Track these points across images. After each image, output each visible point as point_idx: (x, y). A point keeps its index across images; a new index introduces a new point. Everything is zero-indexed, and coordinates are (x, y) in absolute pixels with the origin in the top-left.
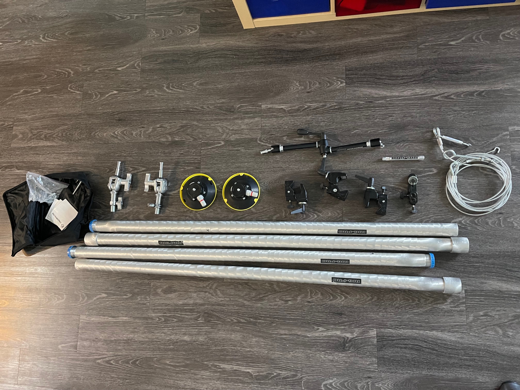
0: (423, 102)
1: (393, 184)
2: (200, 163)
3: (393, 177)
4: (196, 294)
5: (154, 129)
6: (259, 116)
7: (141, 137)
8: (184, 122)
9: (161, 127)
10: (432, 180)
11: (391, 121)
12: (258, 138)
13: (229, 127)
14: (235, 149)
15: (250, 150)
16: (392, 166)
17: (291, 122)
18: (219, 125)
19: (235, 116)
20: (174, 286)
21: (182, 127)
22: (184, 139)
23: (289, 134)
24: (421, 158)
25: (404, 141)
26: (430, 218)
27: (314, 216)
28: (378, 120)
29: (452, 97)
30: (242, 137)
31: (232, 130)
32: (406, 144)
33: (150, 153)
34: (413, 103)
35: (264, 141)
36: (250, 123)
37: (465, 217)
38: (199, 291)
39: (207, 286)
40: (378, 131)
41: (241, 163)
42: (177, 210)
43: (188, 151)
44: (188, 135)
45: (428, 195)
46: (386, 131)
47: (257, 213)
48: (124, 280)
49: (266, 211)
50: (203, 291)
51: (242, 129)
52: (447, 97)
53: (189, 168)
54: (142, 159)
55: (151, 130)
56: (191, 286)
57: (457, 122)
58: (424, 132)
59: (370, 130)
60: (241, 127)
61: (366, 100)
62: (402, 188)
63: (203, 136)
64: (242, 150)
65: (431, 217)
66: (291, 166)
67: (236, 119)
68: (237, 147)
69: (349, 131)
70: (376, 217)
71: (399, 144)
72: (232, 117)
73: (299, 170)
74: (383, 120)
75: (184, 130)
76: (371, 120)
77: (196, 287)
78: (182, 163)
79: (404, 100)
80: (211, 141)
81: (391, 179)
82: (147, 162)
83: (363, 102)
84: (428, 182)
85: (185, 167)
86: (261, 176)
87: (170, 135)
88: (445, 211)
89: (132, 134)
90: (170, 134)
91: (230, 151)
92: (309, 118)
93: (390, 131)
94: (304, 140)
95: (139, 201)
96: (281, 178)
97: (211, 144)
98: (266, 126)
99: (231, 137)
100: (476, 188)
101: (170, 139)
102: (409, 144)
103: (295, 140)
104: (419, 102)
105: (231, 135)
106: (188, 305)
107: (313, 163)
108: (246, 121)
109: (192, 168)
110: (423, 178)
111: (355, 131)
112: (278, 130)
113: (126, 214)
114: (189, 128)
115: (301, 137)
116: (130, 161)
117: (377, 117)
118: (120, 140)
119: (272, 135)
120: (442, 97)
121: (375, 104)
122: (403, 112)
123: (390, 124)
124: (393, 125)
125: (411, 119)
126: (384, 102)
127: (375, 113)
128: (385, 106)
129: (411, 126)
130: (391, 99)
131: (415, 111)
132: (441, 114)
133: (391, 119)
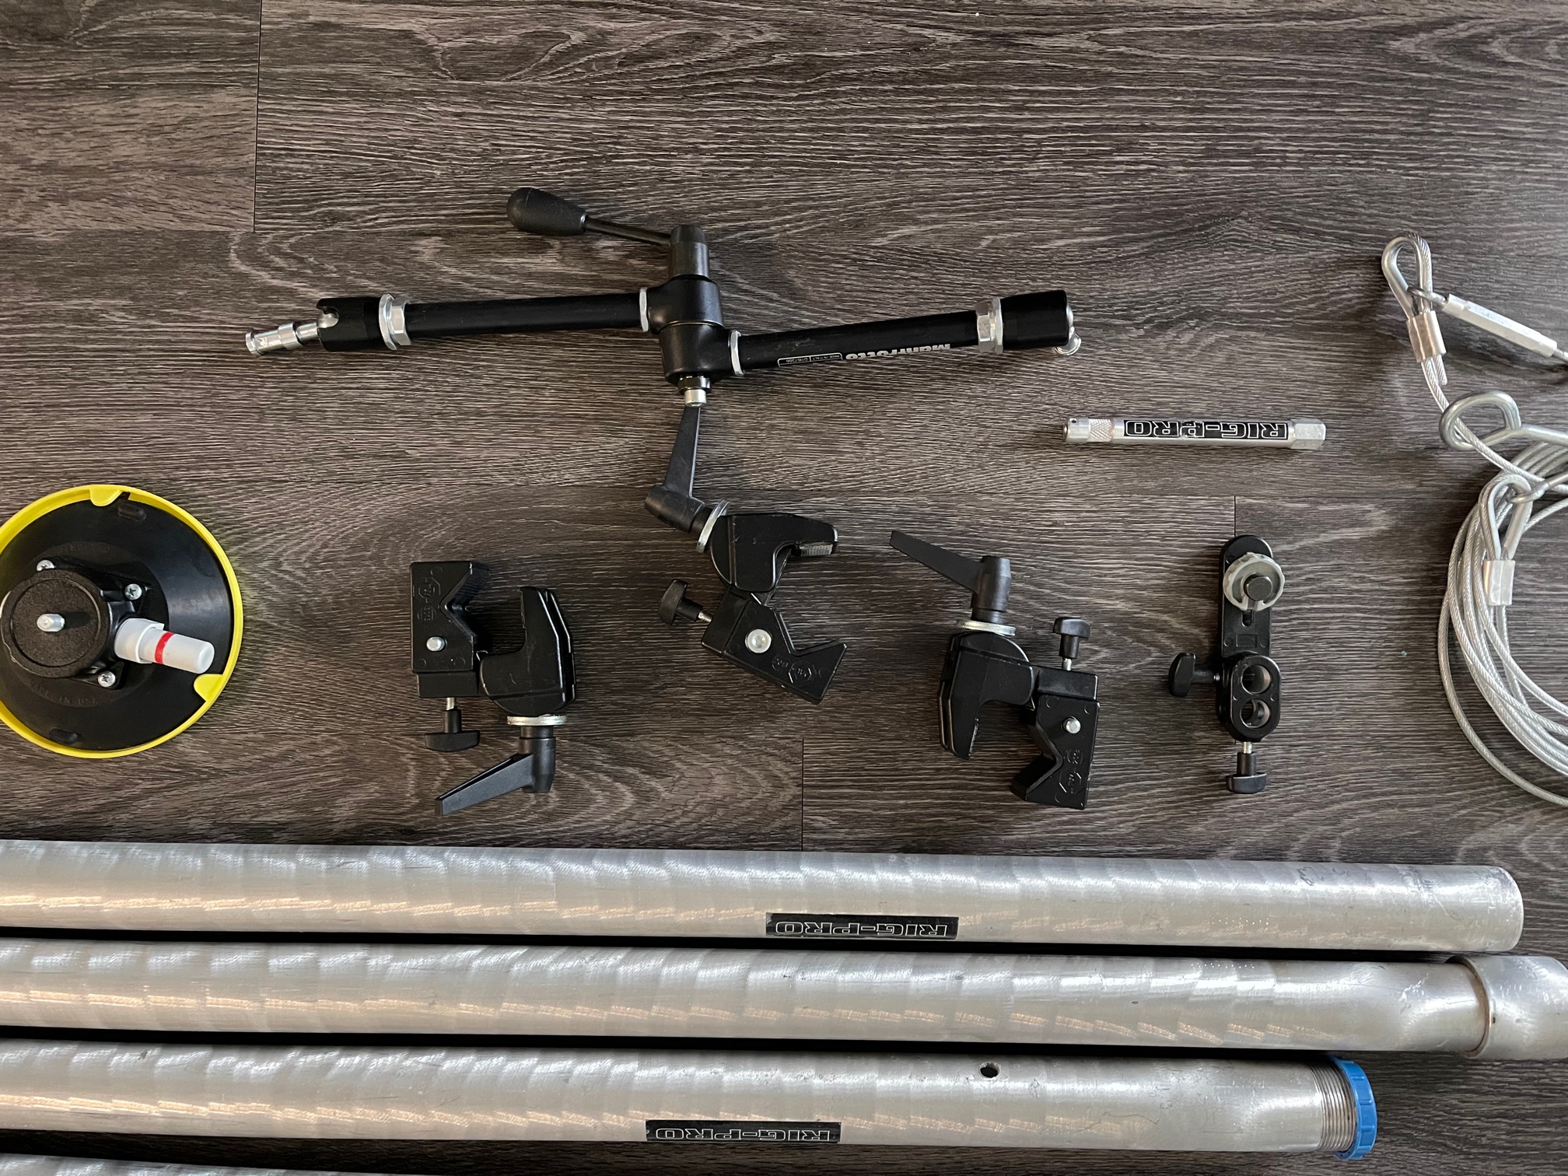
0: (1329, 62)
1: (1126, 598)
3: (1125, 550)
6: (247, 81)
10: (1362, 580)
11: (1126, 175)
12: (237, 235)
13: (23, 147)
14: (61, 305)
15: (176, 318)
16: (1119, 479)
17: (475, 136)
19: (72, 71)
23: (452, 219)
24: (1307, 433)
25: (1201, 315)
26: (1335, 819)
27: (615, 798)
28: (1042, 164)
29: (1496, 48)
30: (118, 219)
31: (45, 168)
32: (1211, 340)
34: (1263, 70)
35: (279, 262)
36: (177, 127)
37: (1537, 815)
40: (1042, 241)
41: (109, 408)
45: (1330, 672)
46: (1093, 246)
47: (218, 774)
49: (283, 756)
51: (119, 166)
52: (1467, 48)
57: (1517, 214)
58: (1327, 266)
59: (990, 231)
60: (106, 148)
61: (976, 23)
62: (1175, 623)
64: (117, 317)
65: (1344, 813)
66: (469, 452)
67: (80, 87)
68: (79, 294)
69: (857, 225)
70: (1010, 809)
71: (1171, 333)
72: (45, 77)
73: (519, 480)
74: (1078, 166)
76: (1000, 162)
79: (1215, 41)
81: (1111, 564)
83: (952, 37)
84: (1335, 589)
86: (250, 508)
88: (1429, 777)
91: (26, 318)
92: (596, 118)
93: (1117, 244)
94: (558, 268)
96: (398, 529)
98: (291, 153)
99: (38, 219)
102: (1231, 339)
103: (498, 270)
104: (1306, 65)
105: (41, 204)
107: (614, 433)
108: (150, 105)
110: (1308, 567)
111: (896, 234)
112: (377, 187)
115: (540, 248)
117: (1039, 142)
119: (335, 218)
120: (1442, 44)
121: (1032, 57)
122: (1206, 123)
123: (1121, 201)
124: (1141, 209)
125: (1250, 171)
126: (1087, 44)
127: (1027, 115)
128: (1096, 72)
129: (1246, 218)
130: (1132, 30)
131: (1275, 121)
132: (1432, 156)
133: (1128, 163)
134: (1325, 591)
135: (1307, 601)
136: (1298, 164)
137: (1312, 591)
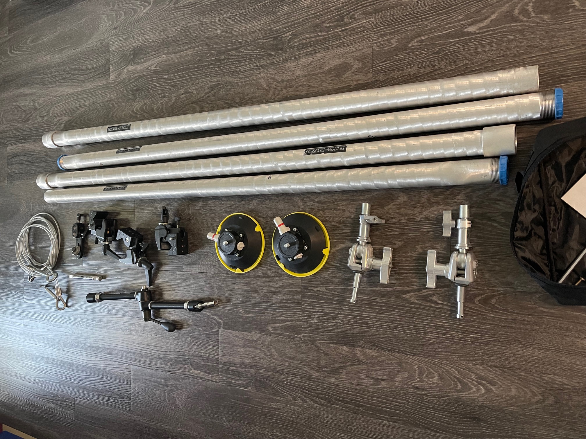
2: (303, 296)
4: (296, 74)
5: (391, 378)
6: (221, 363)
7: (419, 368)
8: (333, 380)
9: (378, 380)
12: (221, 328)
13: (262, 355)
14: (252, 315)
15: (231, 310)
18: (276, 362)
19: (253, 371)
20: (332, 80)
21: (336, 371)
22: (331, 345)
23: (187, 328)
30: (242, 334)
31: (257, 348)
33: (396, 328)
35: (215, 322)
36: (233, 354)
38: (291, 80)
39: (282, 90)
41: (243, 290)
42: (336, 212)
43: (323, 322)
44: (326, 354)
48: (429, 69)
50: (286, 81)
51: (243, 347)
53: (319, 289)
54: (412, 318)
55: (399, 378)
56: (304, 86)
60: (245, 351)
63: (300, 346)
64: (242, 311)
67: (251, 367)
68: (249, 317)
72: (258, 371)
75: (333, 364)
77: (298, 86)
78: (333, 300)
80: (286, 335)
82: (401, 309)
85: (328, 291)
87: (359, 360)
88: (61, 217)
89: (441, 377)
90: (359, 362)
95: (410, 230)
97: (287, 328)
98: (213, 346)
99: (258, 336)
101: (358, 351)
105: (257, 340)
106: (307, 55)
108: (238, 360)
109: (315, 289)
112: (199, 336)
113: (437, 203)
114: (325, 367)
115: (173, 320)
116: (439, 317)
118: (470, 370)
119: (206, 330)
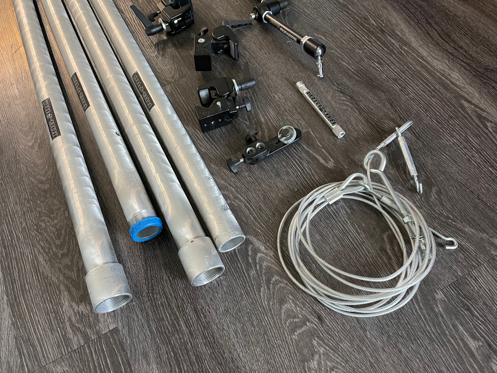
0: (443, 91)
1: (265, 120)
3: (278, 114)
10: (310, 169)
11: (373, 67)
16: (295, 103)
24: (340, 133)
25: (352, 98)
26: (236, 198)
27: (153, 53)
28: (360, 51)
32: (348, 104)
34: (426, 79)
40: (342, 60)
45: (278, 175)
46: (350, 70)
52: (480, 117)
57: (448, 153)
58: (390, 117)
59: (336, 51)
61: (382, 26)
62: (266, 134)
65: (239, 199)
69: (316, 29)
71: (342, 95)
74: (366, 57)
76: (353, 44)
79: (423, 66)
81: (272, 113)
83: (374, 23)
84: (302, 164)
93: (355, 74)
100: (342, 245)
102: (351, 108)
104: (437, 87)
110: (304, 155)
111: (320, 36)
117: (365, 48)
120: (476, 112)
121: (384, 38)
122: (401, 75)
123: (366, 69)
124: (367, 74)
125: (398, 89)
126: (397, 45)
127: (370, 44)
128: (392, 50)
129: (385, 95)
130: (409, 51)
131: (416, 88)
132: (442, 124)
133: (376, 66)
134: (300, 162)
135: (294, 160)
136: (410, 98)
137: (298, 159)
